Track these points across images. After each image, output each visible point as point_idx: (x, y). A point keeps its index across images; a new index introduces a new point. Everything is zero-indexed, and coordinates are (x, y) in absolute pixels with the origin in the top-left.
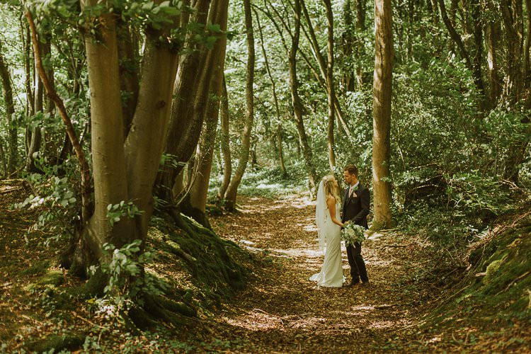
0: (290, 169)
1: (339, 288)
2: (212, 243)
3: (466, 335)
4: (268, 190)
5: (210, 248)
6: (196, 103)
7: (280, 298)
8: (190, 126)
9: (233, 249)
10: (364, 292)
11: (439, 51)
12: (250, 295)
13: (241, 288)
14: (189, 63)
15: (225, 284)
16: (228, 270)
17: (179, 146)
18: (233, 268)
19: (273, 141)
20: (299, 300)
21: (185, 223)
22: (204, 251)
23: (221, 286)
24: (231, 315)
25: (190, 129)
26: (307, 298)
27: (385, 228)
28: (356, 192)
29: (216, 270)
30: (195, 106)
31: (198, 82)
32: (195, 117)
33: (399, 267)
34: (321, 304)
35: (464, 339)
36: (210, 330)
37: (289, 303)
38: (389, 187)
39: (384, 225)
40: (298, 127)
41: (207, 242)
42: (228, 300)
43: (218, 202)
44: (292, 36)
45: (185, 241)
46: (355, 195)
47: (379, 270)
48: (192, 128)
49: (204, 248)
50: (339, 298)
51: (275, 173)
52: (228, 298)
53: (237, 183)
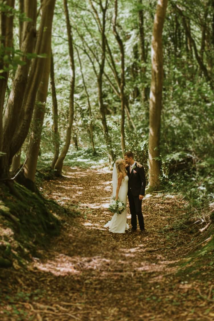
0: (98, 149)
1: (123, 234)
2: (36, 204)
3: (209, 291)
4: (83, 163)
5: (34, 208)
6: (26, 108)
7: (83, 242)
8: (22, 124)
9: (53, 206)
10: (139, 237)
11: (192, 77)
12: (62, 240)
13: (56, 235)
14: (20, 80)
15: (43, 234)
16: (47, 223)
17: (14, 138)
18: (51, 221)
19: (88, 131)
20: (95, 244)
21: (17, 191)
22: (29, 211)
23: (39, 236)
24: (43, 260)
25: (21, 126)
26: (101, 242)
27: (156, 190)
28: (135, 169)
29: (36, 224)
30: (25, 110)
31: (27, 93)
32: (25, 118)
33: (164, 218)
34: (110, 247)
35: (207, 294)
36: (19, 280)
37: (88, 246)
38: (158, 164)
39: (155, 188)
40: (103, 123)
41: (33, 203)
42: (43, 247)
43: (50, 171)
44: (99, 64)
45: (14, 205)
46: (134, 171)
47: (151, 220)
48: (23, 125)
49: (30, 208)
50: (122, 242)
51: (88, 152)
52: (43, 245)
53: (63, 158)
